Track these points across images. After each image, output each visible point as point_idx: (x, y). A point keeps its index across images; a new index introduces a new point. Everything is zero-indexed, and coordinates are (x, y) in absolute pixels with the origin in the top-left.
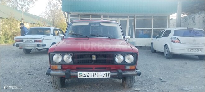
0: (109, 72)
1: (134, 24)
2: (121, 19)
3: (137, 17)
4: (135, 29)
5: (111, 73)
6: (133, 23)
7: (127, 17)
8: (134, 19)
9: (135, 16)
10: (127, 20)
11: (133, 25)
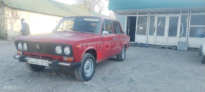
0: (47, 61)
1: (188, 21)
2: (172, 15)
3: (193, 12)
4: (190, 26)
5: (49, 62)
6: (186, 19)
7: (178, 13)
8: (188, 14)
9: (190, 11)
10: (180, 16)
11: (186, 21)
